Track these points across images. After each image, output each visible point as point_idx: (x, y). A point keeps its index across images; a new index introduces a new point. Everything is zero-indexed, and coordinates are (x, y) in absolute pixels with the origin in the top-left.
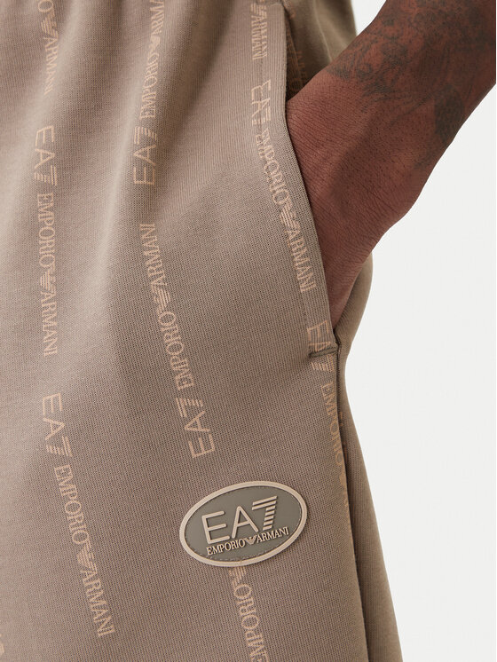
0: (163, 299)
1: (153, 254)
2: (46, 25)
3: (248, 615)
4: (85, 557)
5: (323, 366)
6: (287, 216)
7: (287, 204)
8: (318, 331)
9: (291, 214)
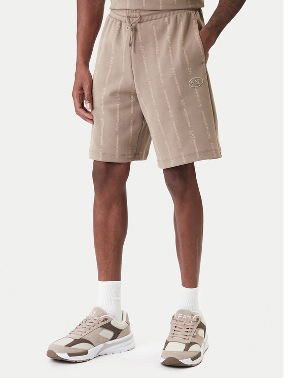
0: (186, 56)
1: (185, 51)
2: (167, 24)
3: (197, 92)
4: (178, 87)
5: (204, 64)
6: (200, 46)
7: (200, 44)
8: (204, 59)
9: (201, 46)
